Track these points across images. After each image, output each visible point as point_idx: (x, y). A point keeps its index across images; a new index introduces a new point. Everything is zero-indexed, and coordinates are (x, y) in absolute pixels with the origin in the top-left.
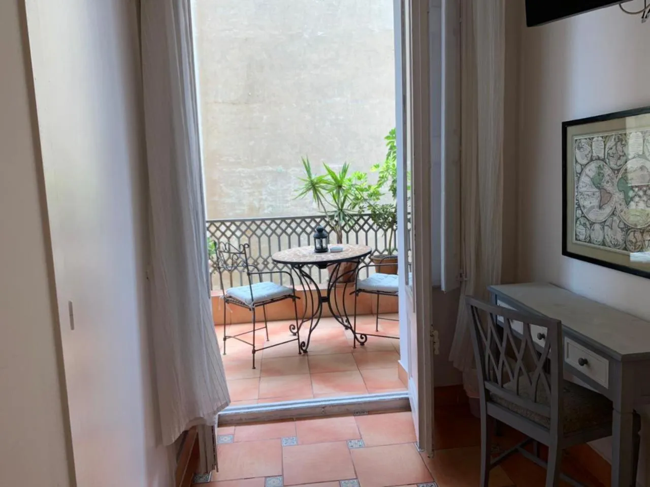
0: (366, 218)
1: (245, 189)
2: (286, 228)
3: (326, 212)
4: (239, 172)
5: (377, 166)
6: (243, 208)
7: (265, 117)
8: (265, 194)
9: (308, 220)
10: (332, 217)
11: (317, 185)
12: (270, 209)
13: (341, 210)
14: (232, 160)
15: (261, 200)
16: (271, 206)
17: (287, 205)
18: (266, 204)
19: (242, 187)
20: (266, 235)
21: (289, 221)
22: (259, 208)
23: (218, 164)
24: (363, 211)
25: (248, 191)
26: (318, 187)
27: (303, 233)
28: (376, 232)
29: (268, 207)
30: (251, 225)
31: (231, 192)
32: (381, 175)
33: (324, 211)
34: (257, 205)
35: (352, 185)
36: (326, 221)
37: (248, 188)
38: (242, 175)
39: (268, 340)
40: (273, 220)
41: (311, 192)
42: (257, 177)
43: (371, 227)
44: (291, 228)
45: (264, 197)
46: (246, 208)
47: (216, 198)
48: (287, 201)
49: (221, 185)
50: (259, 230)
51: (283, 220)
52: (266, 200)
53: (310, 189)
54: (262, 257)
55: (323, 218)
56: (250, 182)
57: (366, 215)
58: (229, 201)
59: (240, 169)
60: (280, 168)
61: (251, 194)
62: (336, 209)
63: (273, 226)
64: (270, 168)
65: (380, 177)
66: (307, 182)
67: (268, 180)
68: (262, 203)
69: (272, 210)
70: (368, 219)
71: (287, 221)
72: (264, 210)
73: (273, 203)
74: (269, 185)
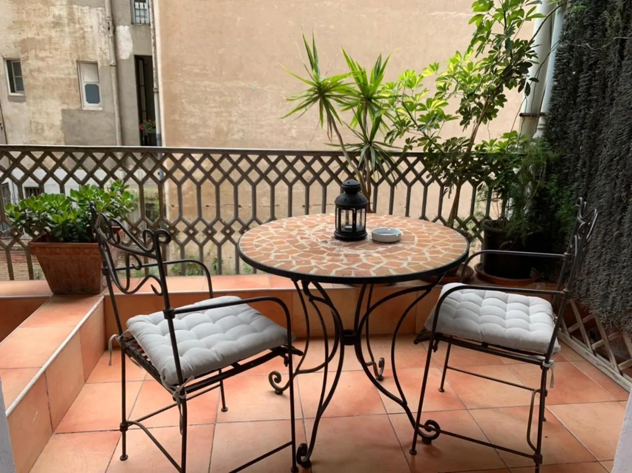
0: (412, 160)
1: (211, 108)
2: (268, 171)
3: (342, 145)
4: (205, 87)
5: (435, 67)
6: (207, 131)
7: (239, 19)
8: (235, 116)
9: (308, 159)
10: (352, 155)
11: (327, 94)
12: (241, 134)
13: (369, 142)
14: (196, 70)
15: (230, 122)
16: (243, 131)
17: (262, 131)
18: (236, 128)
19: (207, 104)
20: (231, 181)
21: (273, 158)
22: (228, 133)
23: (180, 74)
24: (411, 148)
25: (215, 110)
26: (329, 96)
27: (299, 181)
28: (426, 185)
29: (238, 131)
30: (202, 160)
31: (194, 110)
32: (442, 84)
33: (339, 143)
34: (225, 129)
35: (396, 97)
36: (339, 162)
37: (216, 107)
38: (208, 89)
39: (224, 409)
40: (244, 154)
41: (316, 105)
42: (226, 93)
43: (418, 177)
44: (277, 171)
45: (234, 119)
46: (211, 131)
47: (177, 117)
48: (262, 126)
49: (183, 101)
50: (217, 171)
51: (263, 154)
52: (236, 122)
53: (315, 100)
54: (221, 221)
55: (335, 155)
56: (217, 98)
57: (413, 155)
58: (192, 120)
59: (206, 83)
60: (254, 85)
61: (218, 114)
62: (361, 141)
63: (244, 165)
64: (243, 84)
65: (440, 88)
66: (311, 87)
67: (239, 99)
68: (231, 126)
69: (243, 135)
70: (415, 163)
71: (269, 157)
72: (233, 135)
73: (244, 127)
74: (240, 105)
